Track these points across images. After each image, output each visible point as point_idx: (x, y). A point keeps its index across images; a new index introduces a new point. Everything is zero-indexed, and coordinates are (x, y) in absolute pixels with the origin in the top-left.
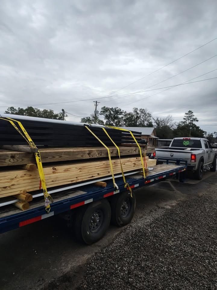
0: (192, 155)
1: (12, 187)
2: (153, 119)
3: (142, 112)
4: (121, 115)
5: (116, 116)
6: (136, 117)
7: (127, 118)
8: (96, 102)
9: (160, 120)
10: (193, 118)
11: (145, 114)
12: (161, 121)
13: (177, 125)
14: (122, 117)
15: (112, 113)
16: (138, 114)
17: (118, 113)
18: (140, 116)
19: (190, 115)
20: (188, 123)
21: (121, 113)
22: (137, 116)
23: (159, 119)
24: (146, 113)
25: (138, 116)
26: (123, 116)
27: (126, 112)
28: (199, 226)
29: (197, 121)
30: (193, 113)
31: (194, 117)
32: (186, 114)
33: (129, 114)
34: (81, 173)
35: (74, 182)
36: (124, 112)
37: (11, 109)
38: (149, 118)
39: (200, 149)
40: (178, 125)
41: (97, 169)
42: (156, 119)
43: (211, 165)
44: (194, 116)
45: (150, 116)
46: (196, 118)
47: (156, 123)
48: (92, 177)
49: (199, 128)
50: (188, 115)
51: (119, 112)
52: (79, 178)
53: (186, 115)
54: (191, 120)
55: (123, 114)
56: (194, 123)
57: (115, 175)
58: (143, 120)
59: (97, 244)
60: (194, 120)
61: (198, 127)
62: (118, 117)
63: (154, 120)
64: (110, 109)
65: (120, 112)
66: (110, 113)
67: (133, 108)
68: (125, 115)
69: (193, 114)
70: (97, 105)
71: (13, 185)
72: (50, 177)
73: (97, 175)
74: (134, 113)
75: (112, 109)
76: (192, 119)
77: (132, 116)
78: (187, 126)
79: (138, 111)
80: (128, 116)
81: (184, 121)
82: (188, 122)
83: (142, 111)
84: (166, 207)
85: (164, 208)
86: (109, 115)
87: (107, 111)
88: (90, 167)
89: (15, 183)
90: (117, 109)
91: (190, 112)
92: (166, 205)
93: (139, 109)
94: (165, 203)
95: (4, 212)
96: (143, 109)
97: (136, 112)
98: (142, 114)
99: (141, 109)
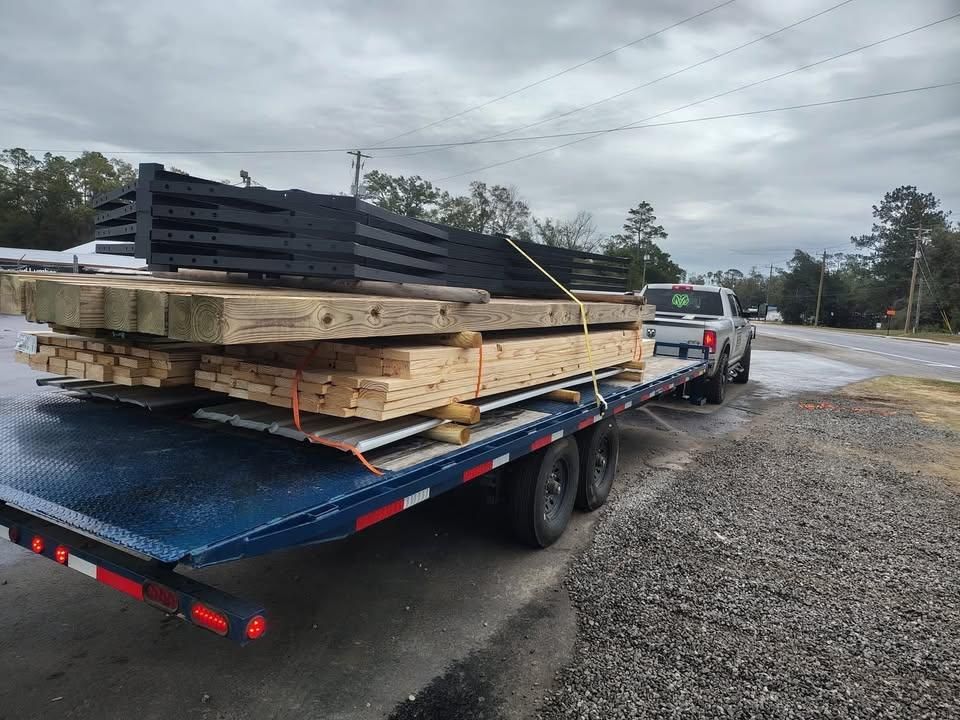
0: (706, 333)
1: (442, 386)
2: (535, 222)
3: (500, 199)
4: (430, 202)
5: (414, 205)
6: (479, 212)
7: (450, 216)
8: (359, 155)
9: (557, 227)
10: (651, 227)
11: (508, 205)
12: (560, 232)
13: (604, 247)
14: (435, 212)
15: (401, 194)
16: (485, 202)
17: (422, 198)
18: (493, 212)
19: (644, 217)
20: (637, 242)
21: (432, 196)
22: (484, 210)
23: (553, 224)
24: (512, 202)
25: (487, 209)
26: (437, 207)
27: (446, 194)
28: (770, 506)
29: (664, 235)
30: (652, 210)
31: (656, 224)
32: (633, 212)
33: (458, 202)
34: (538, 363)
35: (525, 385)
36: (441, 193)
37: (16, 157)
38: (524, 218)
39: (720, 317)
40: (607, 247)
41: (561, 355)
42: (543, 223)
43: (739, 364)
44: (655, 221)
45: (523, 210)
46: (661, 227)
47: (544, 234)
48: (553, 375)
49: (669, 259)
50: (637, 217)
51: (424, 194)
52: (534, 376)
53: (632, 216)
54: (646, 233)
55: (439, 200)
56: (656, 241)
57: (597, 372)
58: (501, 223)
59: (556, 546)
60: (656, 234)
61: (667, 255)
62: (420, 209)
63: (539, 226)
64: (395, 180)
65: (427, 193)
66: (395, 195)
67: (472, 184)
68: (446, 206)
69: (653, 214)
70: (361, 163)
71: (442, 382)
72: (493, 368)
73: (559, 371)
74: (474, 201)
75: (400, 181)
76: (649, 230)
77: (468, 209)
78: (635, 249)
79: (487, 195)
80: (456, 210)
81: (627, 233)
82: (636, 239)
83: (502, 194)
84: (670, 466)
85: (668, 469)
86: (390, 200)
87: (383, 188)
88: (551, 349)
89: (445, 378)
90: (418, 183)
91: (643, 205)
92: (668, 463)
93: (488, 187)
94: (665, 459)
95: (415, 451)
96: (504, 189)
97: (481, 195)
98: (501, 206)
99: (497, 188)
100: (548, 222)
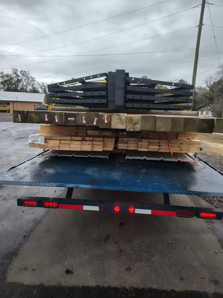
2: (38, 84)
3: (23, 75)
6: (16, 80)
7: (5, 81)
9: (46, 85)
16: (18, 76)
18: (21, 80)
22: (18, 79)
24: (28, 76)
25: (19, 78)
27: (2, 73)
33: (7, 76)
42: (41, 84)
45: (33, 79)
47: (42, 88)
58: (25, 84)
63: (40, 85)
74: (13, 75)
77: (11, 79)
79: (19, 73)
80: (7, 79)
83: (24, 73)
93: (19, 70)
96: (25, 71)
97: (16, 73)
98: (24, 77)
99: (22, 71)
100: (43, 84)
